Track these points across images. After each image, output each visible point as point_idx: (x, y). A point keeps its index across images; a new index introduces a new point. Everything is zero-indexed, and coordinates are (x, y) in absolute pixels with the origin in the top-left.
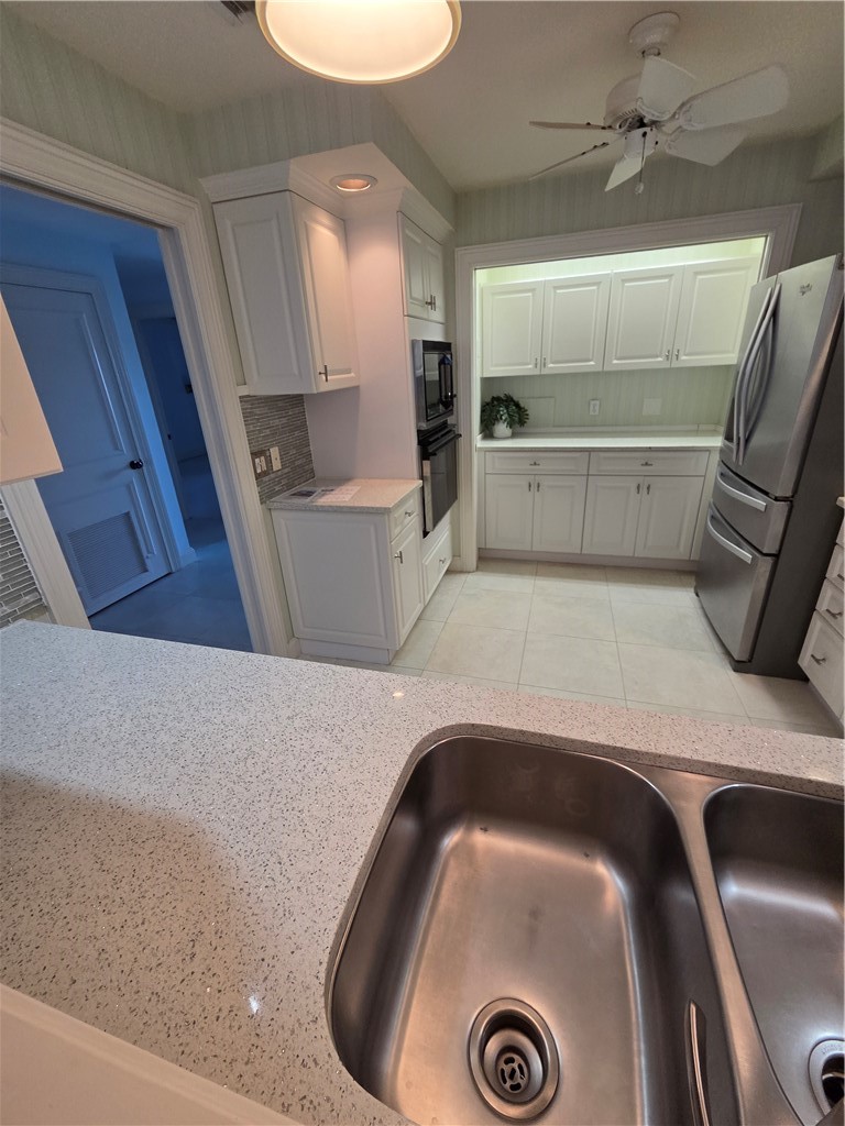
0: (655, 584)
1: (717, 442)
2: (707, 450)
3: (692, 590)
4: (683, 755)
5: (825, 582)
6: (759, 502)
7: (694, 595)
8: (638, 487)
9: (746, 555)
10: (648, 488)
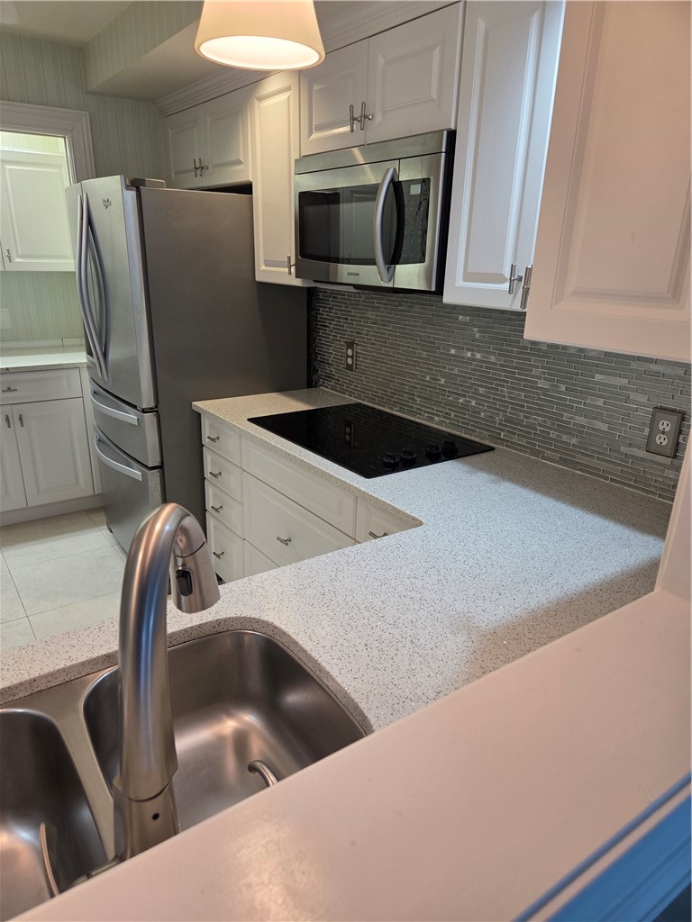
0: (62, 533)
1: (81, 358)
2: (75, 367)
3: (106, 527)
4: (57, 668)
5: (206, 482)
6: (131, 417)
7: (109, 532)
8: (7, 419)
9: (136, 473)
10: (21, 419)
